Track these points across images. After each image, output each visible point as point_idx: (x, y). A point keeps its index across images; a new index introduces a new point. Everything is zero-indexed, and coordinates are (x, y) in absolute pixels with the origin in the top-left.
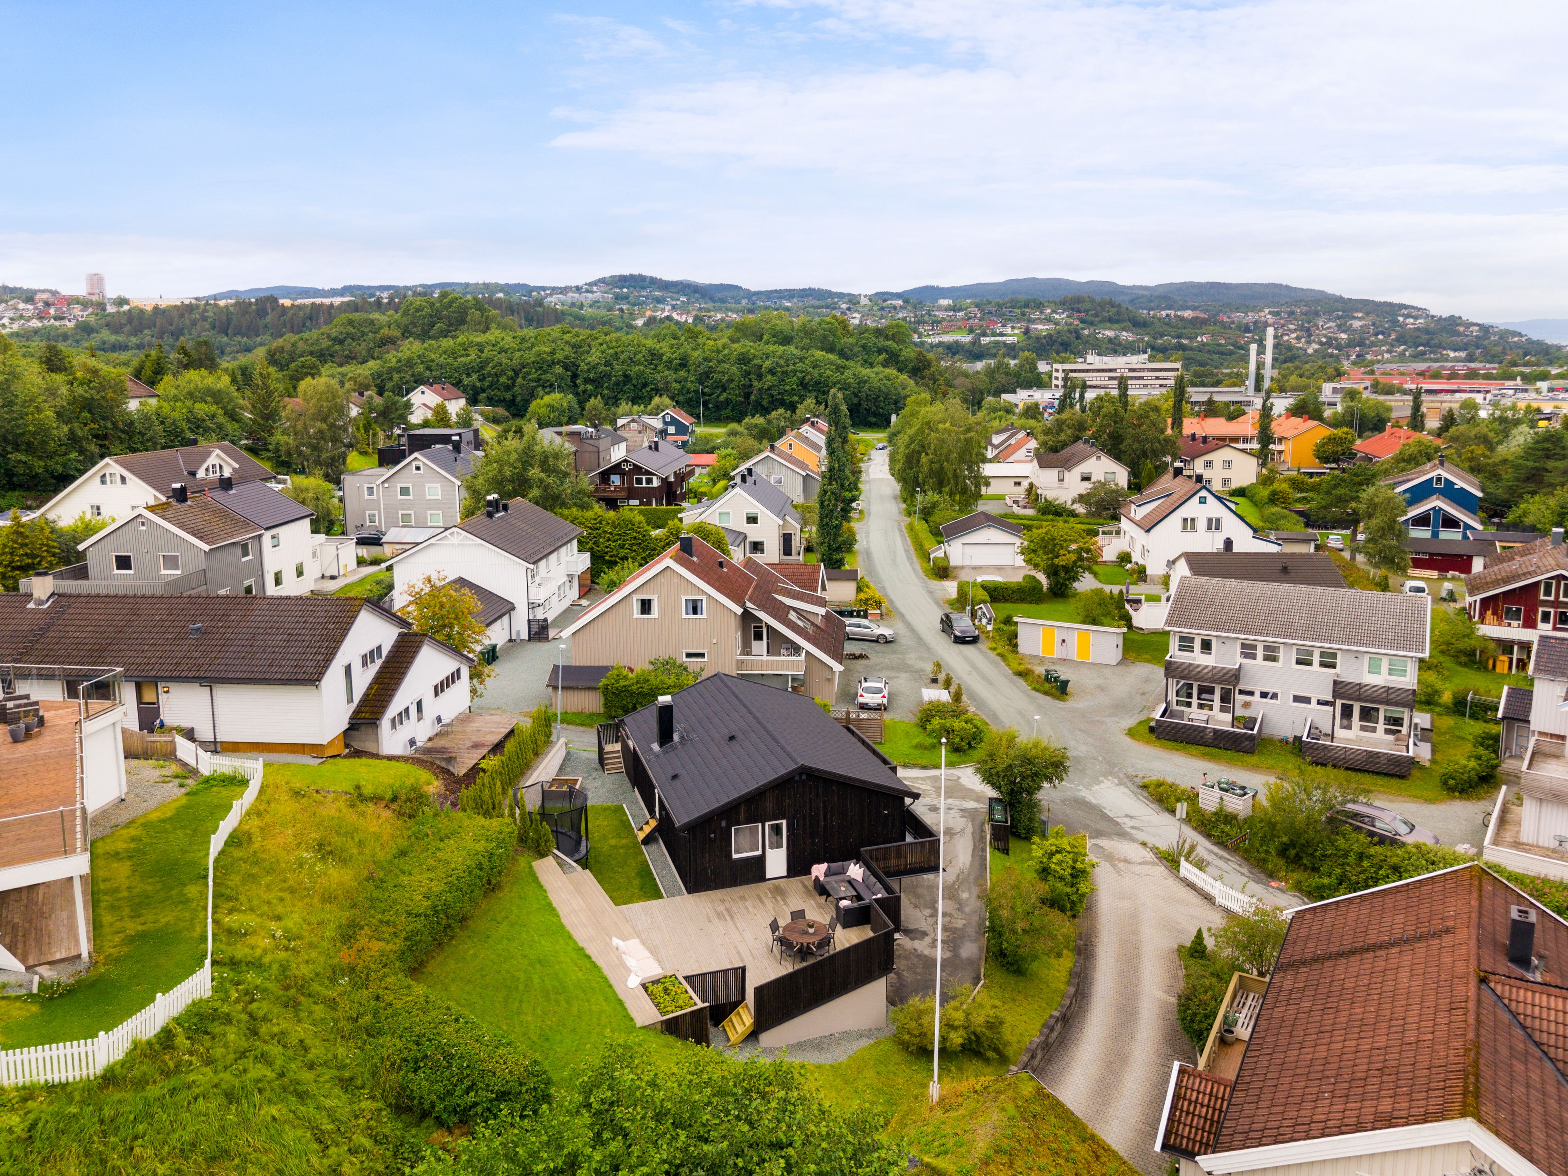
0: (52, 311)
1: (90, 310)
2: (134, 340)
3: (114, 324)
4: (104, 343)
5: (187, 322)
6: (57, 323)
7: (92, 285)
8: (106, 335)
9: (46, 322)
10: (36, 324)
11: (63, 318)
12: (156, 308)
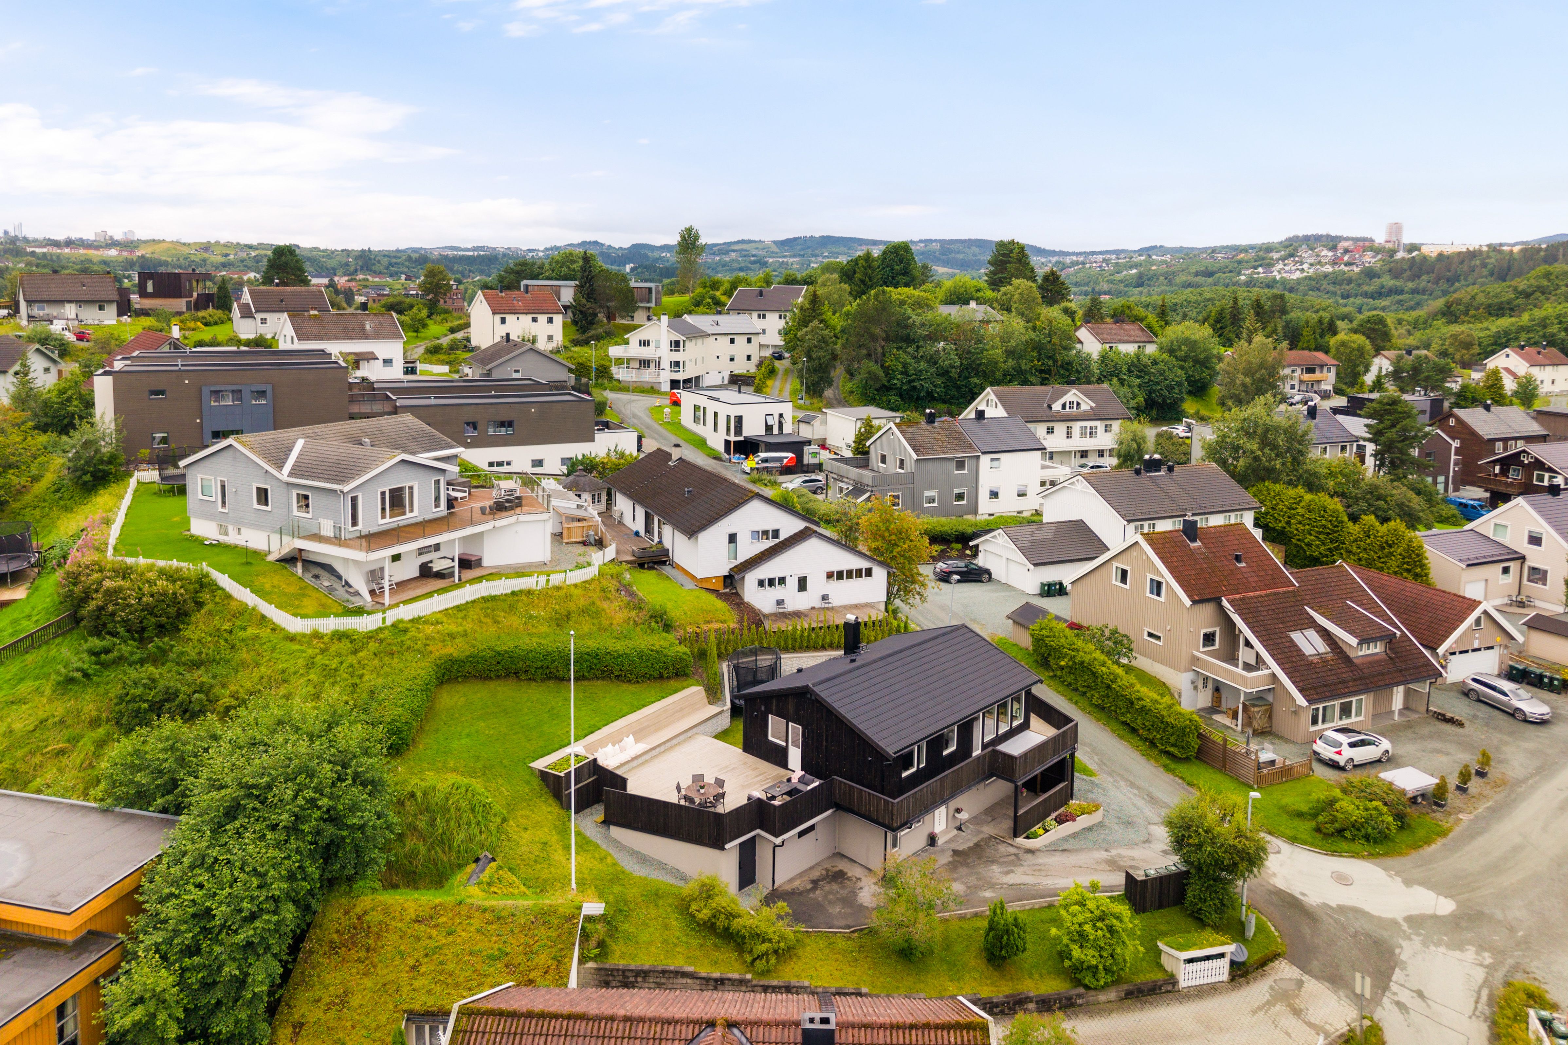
0: (1346, 258)
1: (1379, 256)
2: (1410, 285)
3: (1396, 272)
4: (1383, 287)
5: (1466, 268)
6: (1346, 269)
7: (1390, 234)
8: (1388, 281)
9: (1336, 268)
10: (1328, 269)
11: (1353, 264)
12: (1441, 255)
